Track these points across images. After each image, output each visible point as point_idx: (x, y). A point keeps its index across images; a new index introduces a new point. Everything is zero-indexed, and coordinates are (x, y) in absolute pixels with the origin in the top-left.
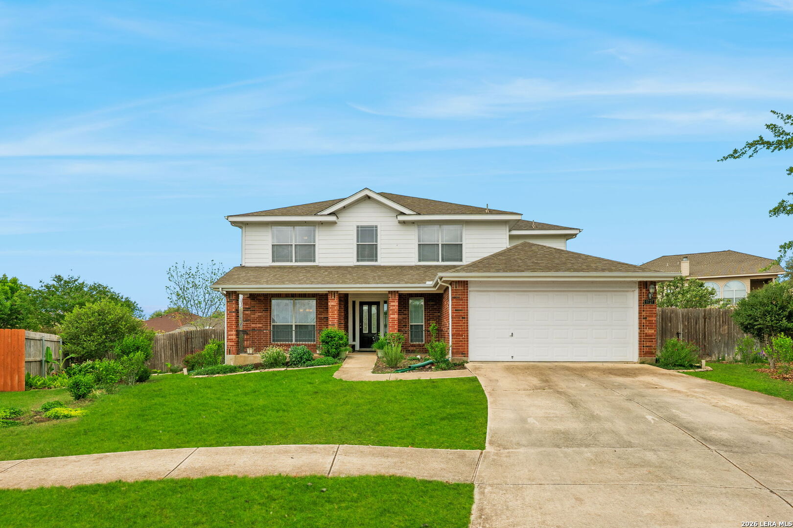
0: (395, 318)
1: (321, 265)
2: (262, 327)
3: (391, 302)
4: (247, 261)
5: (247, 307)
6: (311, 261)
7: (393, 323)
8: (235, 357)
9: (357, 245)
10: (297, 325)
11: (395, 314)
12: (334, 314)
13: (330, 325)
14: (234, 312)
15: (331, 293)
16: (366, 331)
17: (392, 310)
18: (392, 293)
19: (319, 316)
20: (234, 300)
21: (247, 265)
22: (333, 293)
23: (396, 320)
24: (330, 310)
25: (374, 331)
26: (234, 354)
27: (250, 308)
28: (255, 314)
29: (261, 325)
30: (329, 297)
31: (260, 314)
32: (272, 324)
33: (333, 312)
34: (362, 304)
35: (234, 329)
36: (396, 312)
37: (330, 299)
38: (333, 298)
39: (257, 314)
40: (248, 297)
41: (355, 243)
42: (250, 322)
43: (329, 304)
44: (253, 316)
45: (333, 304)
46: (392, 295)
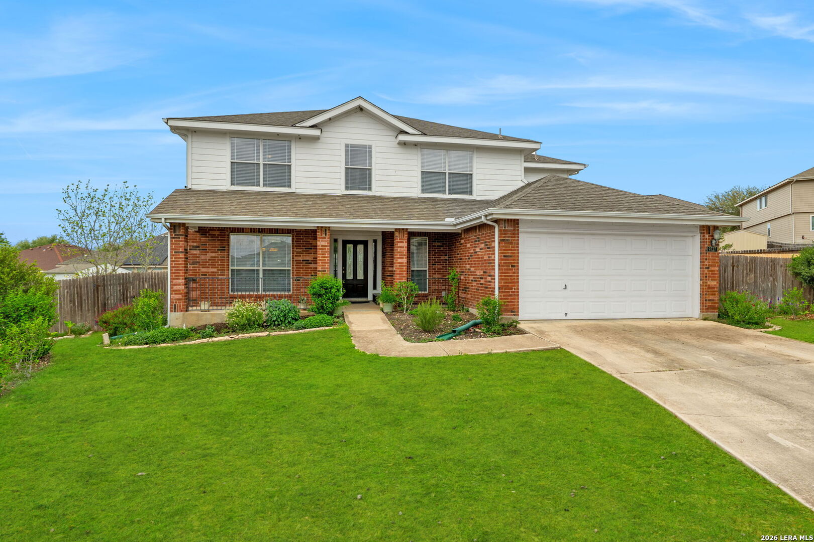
0: (403, 263)
1: (298, 191)
2: (216, 273)
3: (399, 242)
4: (194, 181)
5: (195, 244)
6: (284, 186)
7: (400, 269)
8: (184, 315)
9: (346, 168)
10: (266, 270)
11: (403, 258)
12: (324, 257)
13: (319, 271)
14: (181, 252)
15: (321, 230)
16: (350, 276)
17: (399, 252)
18: (400, 231)
19: (296, 258)
20: (182, 235)
21: (194, 187)
22: (324, 230)
23: (405, 266)
24: (319, 251)
25: (360, 276)
26: (182, 311)
27: (199, 247)
28: (206, 255)
29: (215, 270)
30: (319, 234)
31: (213, 255)
32: (230, 268)
33: (323, 254)
34: (345, 243)
35: (182, 276)
36: (405, 255)
37: (320, 238)
38: (324, 235)
39: (210, 255)
40: (195, 231)
41: (343, 166)
42: (200, 265)
43: (318, 243)
44: (203, 257)
45: (323, 243)
46: (399, 233)
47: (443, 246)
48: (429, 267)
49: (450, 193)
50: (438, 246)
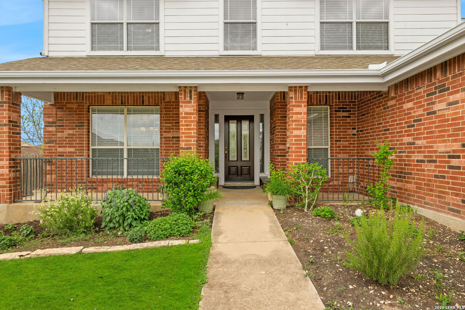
0: (301, 136)
1: (168, 54)
2: (74, 153)
3: (295, 106)
4: (52, 48)
6: (152, 49)
7: (297, 144)
8: (8, 207)
9: (225, 23)
10: (131, 149)
11: (301, 129)
12: (189, 129)
13: (181, 148)
14: (5, 125)
15: (185, 91)
17: (295, 121)
18: (296, 91)
20: (5, 103)
21: (51, 54)
22: (188, 90)
23: (304, 140)
24: (182, 122)
25: (245, 157)
26: (6, 202)
27: (55, 123)
28: (63, 132)
29: (72, 150)
30: (181, 97)
31: (71, 132)
32: (91, 147)
33: (187, 125)
34: (228, 119)
35: (6, 156)
36: (303, 125)
37: (183, 102)
38: (188, 99)
39: (68, 132)
40: (51, 105)
41: (222, 21)
42: (56, 144)
43: (181, 110)
44: (59, 135)
45: (187, 110)
46: (295, 93)
47: (350, 117)
48: (331, 144)
49: (358, 48)
50: (343, 117)
